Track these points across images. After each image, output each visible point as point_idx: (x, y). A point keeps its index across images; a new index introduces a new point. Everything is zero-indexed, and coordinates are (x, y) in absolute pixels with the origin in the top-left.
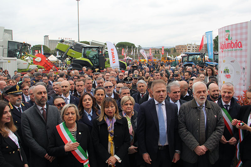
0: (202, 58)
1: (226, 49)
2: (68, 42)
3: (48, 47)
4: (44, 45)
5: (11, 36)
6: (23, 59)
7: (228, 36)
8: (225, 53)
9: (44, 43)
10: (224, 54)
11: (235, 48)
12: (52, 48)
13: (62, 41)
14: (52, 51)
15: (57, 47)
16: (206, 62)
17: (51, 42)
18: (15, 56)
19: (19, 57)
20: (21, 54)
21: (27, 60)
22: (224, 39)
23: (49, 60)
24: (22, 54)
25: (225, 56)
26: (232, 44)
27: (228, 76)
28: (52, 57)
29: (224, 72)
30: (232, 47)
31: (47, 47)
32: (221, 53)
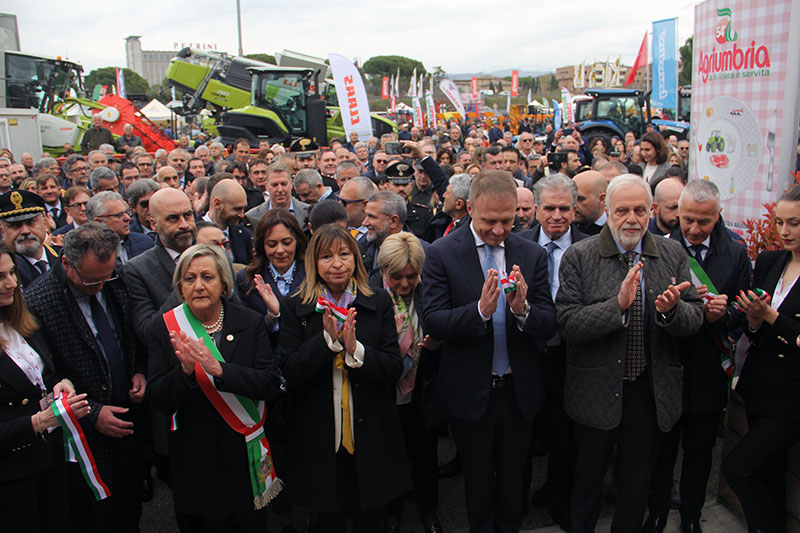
0: (642, 105)
1: (718, 70)
2: (205, 57)
3: (141, 75)
4: (126, 67)
5: (13, 36)
6: (61, 112)
7: (723, 27)
8: (713, 84)
9: (126, 62)
10: (708, 88)
11: (746, 67)
12: (154, 79)
13: (186, 54)
14: (154, 87)
15: (168, 73)
16: (653, 121)
17: (151, 57)
18: (32, 102)
19: (46, 106)
20: (52, 99)
21: (72, 118)
22: (711, 40)
23: (143, 116)
24: (56, 98)
25: (712, 96)
26: (738, 55)
27: (720, 162)
28: (153, 109)
29: (709, 146)
30: (738, 64)
31: (137, 75)
32: (699, 86)
